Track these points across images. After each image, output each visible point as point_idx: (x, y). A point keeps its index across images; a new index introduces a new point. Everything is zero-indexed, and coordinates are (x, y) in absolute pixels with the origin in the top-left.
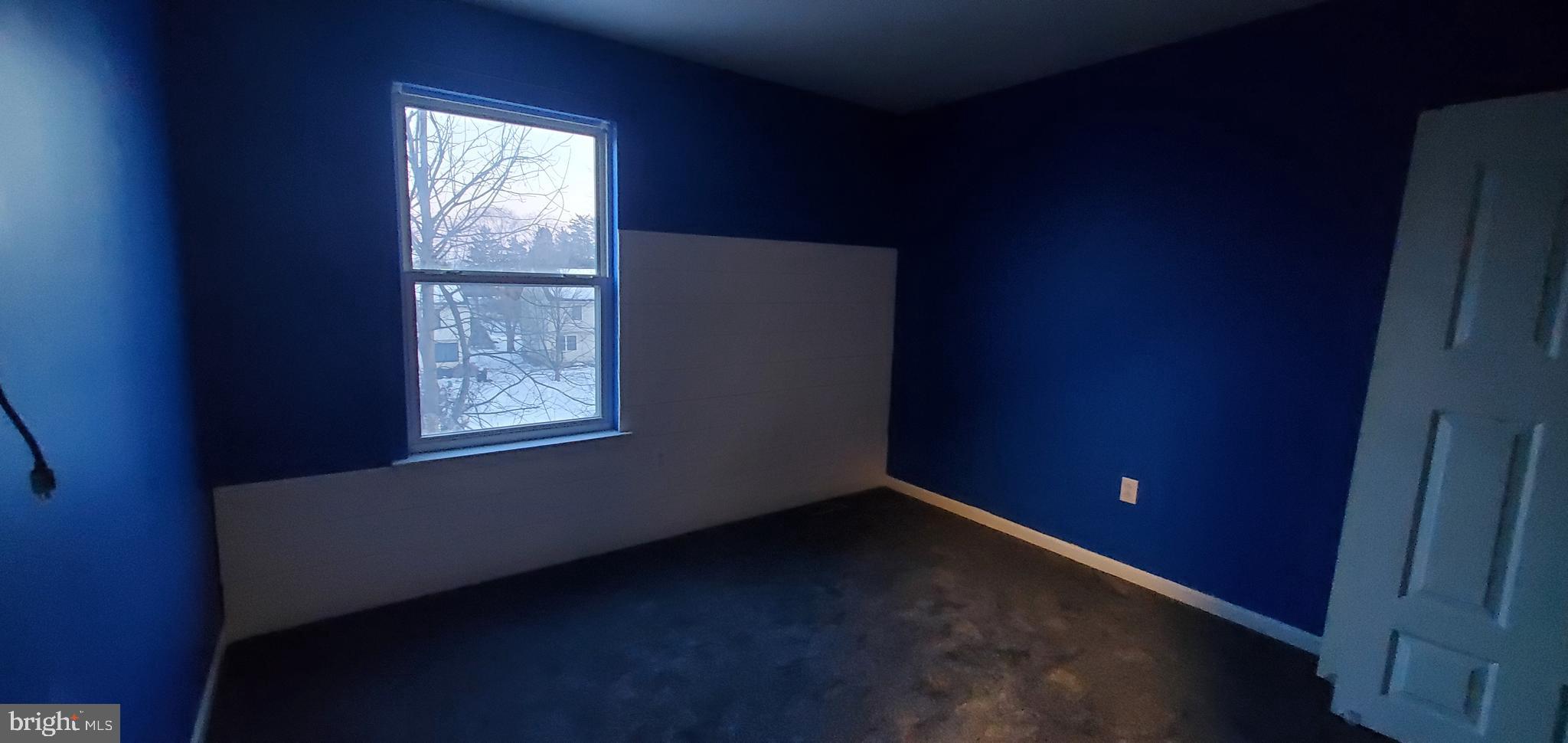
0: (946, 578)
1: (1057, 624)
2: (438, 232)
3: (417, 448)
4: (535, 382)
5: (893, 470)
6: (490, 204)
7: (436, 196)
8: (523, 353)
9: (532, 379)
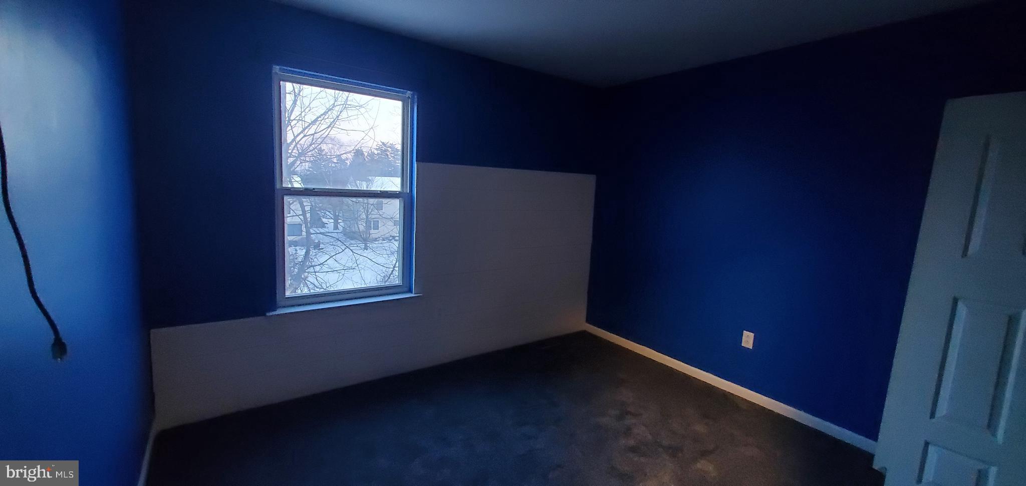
0: (626, 395)
1: (700, 428)
2: (293, 154)
3: (283, 303)
4: (353, 252)
5: (590, 320)
6: (327, 136)
7: (292, 129)
8: (345, 233)
9: (351, 250)
